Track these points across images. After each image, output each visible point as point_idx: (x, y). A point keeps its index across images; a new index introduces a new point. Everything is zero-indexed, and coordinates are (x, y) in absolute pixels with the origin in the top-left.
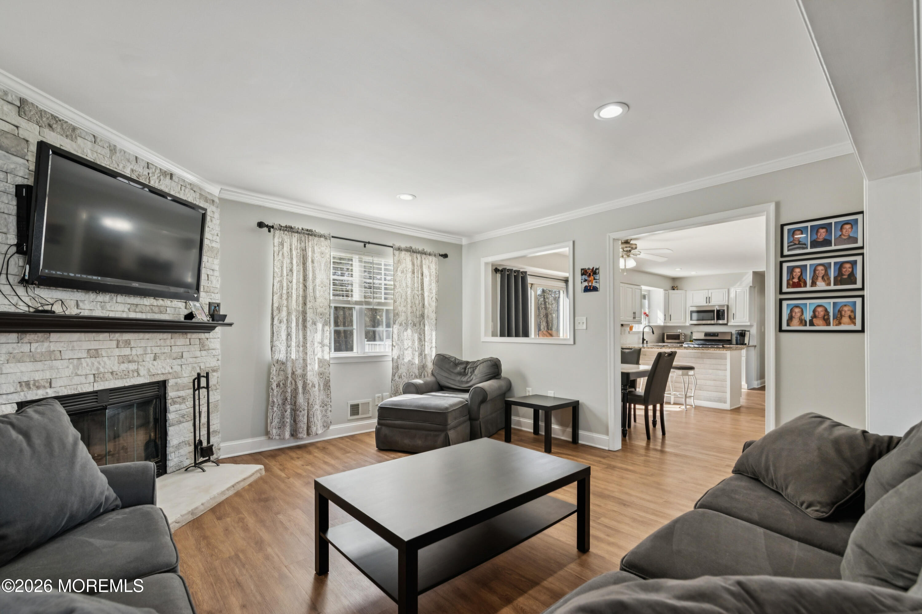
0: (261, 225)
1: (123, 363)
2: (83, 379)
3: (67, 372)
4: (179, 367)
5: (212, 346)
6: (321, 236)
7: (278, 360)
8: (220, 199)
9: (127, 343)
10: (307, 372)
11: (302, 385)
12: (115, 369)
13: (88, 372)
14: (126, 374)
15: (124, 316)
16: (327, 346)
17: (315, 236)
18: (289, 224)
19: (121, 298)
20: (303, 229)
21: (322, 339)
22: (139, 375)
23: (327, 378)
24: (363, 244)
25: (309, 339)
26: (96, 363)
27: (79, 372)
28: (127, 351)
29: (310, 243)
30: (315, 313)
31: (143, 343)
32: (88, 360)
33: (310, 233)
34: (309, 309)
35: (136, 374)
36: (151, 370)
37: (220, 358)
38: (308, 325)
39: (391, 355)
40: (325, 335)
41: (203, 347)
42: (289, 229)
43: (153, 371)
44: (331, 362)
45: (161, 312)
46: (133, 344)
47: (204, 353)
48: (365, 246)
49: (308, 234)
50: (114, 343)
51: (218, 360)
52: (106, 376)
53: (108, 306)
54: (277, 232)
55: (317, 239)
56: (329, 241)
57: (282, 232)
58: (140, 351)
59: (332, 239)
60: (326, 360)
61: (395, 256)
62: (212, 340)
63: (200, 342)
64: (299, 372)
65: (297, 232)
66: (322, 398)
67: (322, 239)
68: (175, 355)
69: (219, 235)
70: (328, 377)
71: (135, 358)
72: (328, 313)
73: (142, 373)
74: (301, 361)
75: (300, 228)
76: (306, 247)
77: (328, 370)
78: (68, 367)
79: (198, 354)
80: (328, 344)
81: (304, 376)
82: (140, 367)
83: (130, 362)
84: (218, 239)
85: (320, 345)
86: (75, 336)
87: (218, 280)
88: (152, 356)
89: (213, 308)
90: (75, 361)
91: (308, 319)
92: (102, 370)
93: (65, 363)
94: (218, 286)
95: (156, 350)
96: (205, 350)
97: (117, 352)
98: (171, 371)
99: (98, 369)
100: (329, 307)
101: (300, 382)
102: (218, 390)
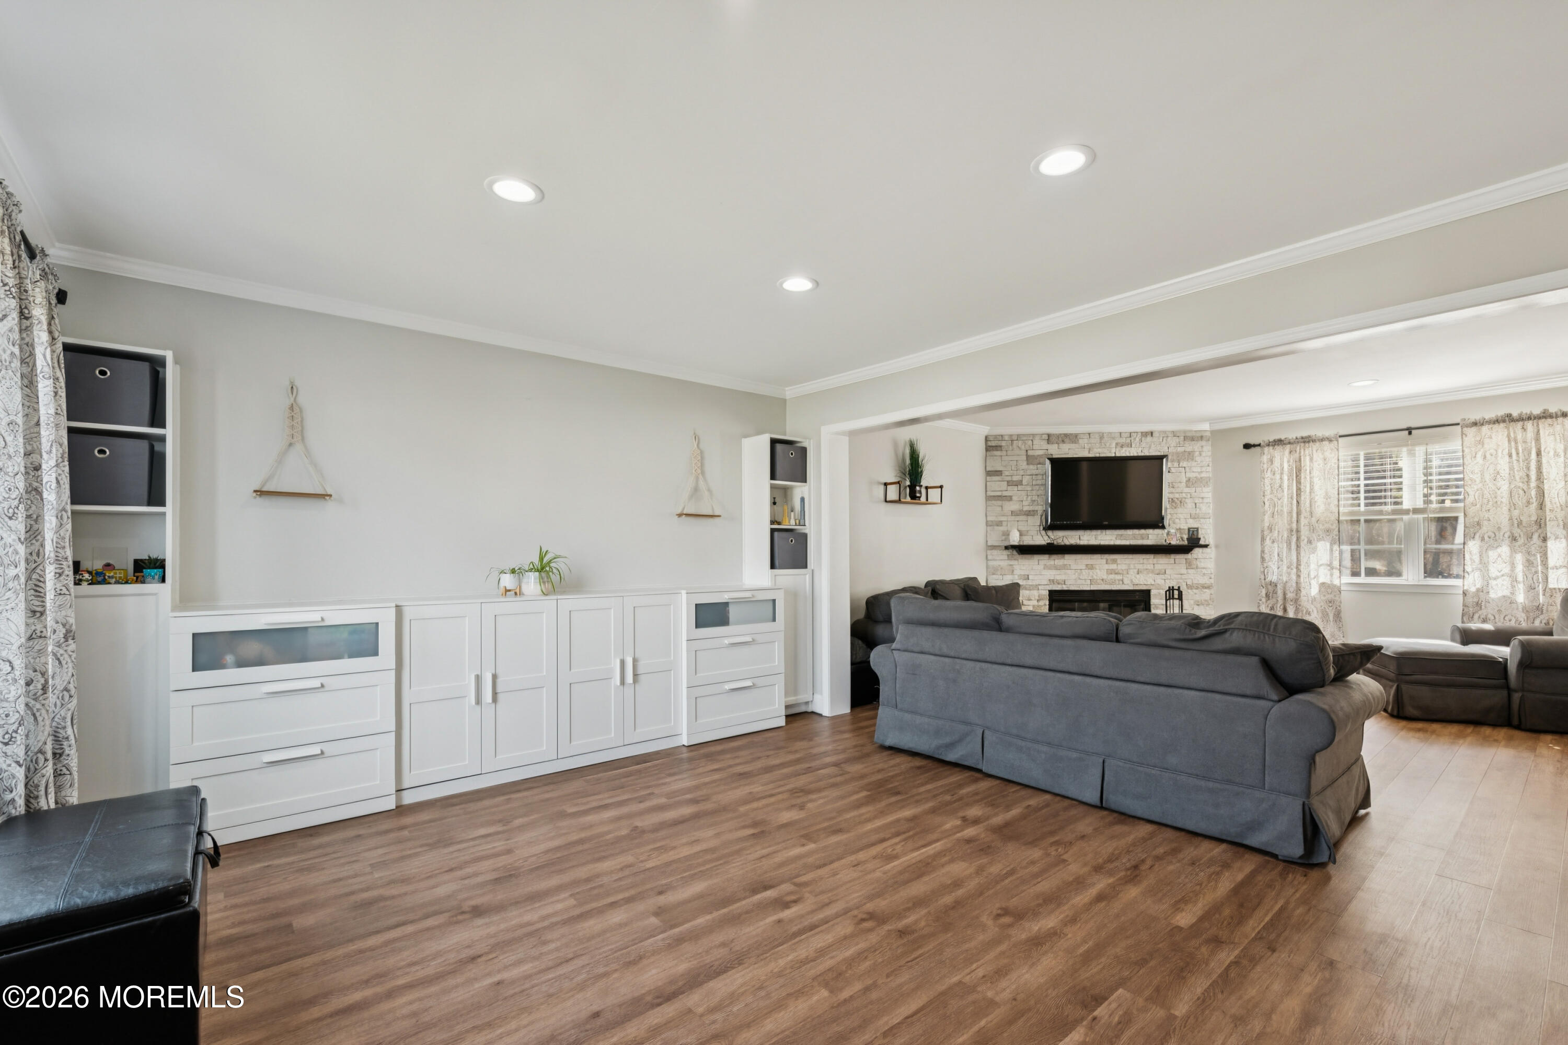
0: (1247, 446)
1: (1111, 574)
2: (1083, 582)
3: (1074, 577)
4: (1163, 581)
5: (1201, 565)
6: (1322, 440)
7: (1271, 581)
8: (1213, 432)
9: (1115, 561)
10: (1300, 597)
11: (1293, 611)
12: (1105, 577)
13: (1086, 578)
14: (1113, 582)
15: (1112, 543)
16: (1336, 568)
17: (1314, 441)
18: (1277, 437)
19: (1109, 532)
20: (1297, 438)
21: (1330, 560)
22: (1123, 583)
23: (1338, 608)
24: (1407, 432)
25: (1304, 560)
26: (1091, 573)
27: (1081, 578)
28: (1114, 566)
29: (1307, 452)
30: (1312, 531)
31: (1127, 561)
32: (1086, 571)
33: (1307, 440)
34: (1304, 526)
35: (1121, 582)
36: (1133, 580)
37: (1213, 576)
38: (1302, 544)
39: (1462, 585)
40: (1334, 555)
41: (1189, 565)
42: (1279, 442)
43: (1136, 582)
44: (1342, 588)
45: (1143, 539)
46: (1119, 561)
47: (1190, 571)
48: (1410, 433)
49: (1304, 442)
50: (1105, 560)
51: (1210, 578)
52: (1098, 581)
53: (1099, 538)
54: (1266, 449)
55: (1318, 444)
56: (1336, 442)
57: (1271, 448)
58: (1124, 567)
59: (1341, 440)
60: (1335, 586)
61: (1466, 436)
62: (1202, 560)
63: (1186, 562)
64: (1290, 595)
65: (1290, 443)
66: (1332, 630)
67: (1325, 443)
68: (1157, 572)
69: (1210, 465)
70: (1340, 606)
71: (1121, 572)
72: (1337, 529)
73: (1125, 582)
74: (1294, 585)
75: (1295, 438)
76: (1300, 457)
77: (1339, 597)
78: (1075, 574)
79: (1184, 571)
80: (1338, 567)
81: (1296, 601)
82: (1124, 578)
83: (1116, 574)
84: (1210, 469)
85: (1329, 568)
86: (1079, 557)
87: (1209, 506)
88: (1136, 571)
89: (1191, 532)
90: (1079, 571)
91: (1303, 537)
92: (1095, 577)
93: (1073, 571)
94: (1210, 511)
95: (1140, 567)
96: (1192, 569)
97: (1107, 567)
98: (1153, 583)
99: (1092, 576)
100: (1337, 522)
101: (1291, 607)
102: (1210, 606)
